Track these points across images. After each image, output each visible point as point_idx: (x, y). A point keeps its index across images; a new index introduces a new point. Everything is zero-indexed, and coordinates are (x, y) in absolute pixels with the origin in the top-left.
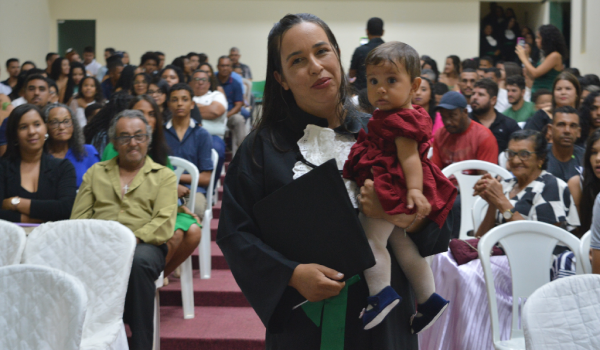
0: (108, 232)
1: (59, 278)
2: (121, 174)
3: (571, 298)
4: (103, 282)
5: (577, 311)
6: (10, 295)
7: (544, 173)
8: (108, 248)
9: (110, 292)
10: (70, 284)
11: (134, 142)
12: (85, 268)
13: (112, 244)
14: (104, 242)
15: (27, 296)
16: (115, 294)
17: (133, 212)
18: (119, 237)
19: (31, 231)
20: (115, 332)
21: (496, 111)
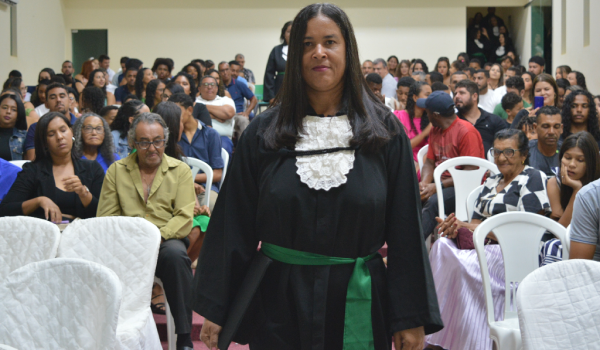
0: (135, 227)
1: (95, 270)
3: (560, 281)
4: (132, 274)
5: (565, 292)
6: (51, 286)
7: (527, 167)
8: (136, 242)
9: (138, 283)
13: (139, 238)
14: (131, 237)
15: (67, 287)
16: (143, 284)
17: (157, 216)
18: (145, 232)
20: (144, 318)
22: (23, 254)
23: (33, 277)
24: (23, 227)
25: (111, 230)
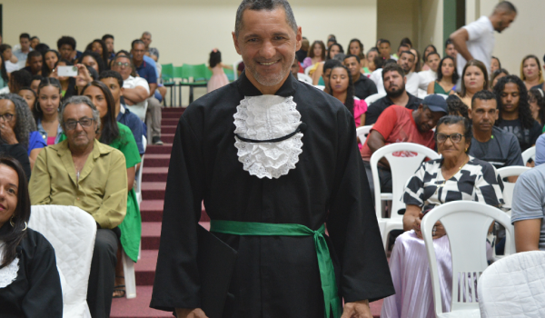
0: (69, 217)
4: (67, 265)
7: (470, 158)
8: (70, 232)
9: (74, 275)
11: (79, 127)
13: (73, 228)
14: (65, 226)
16: (79, 277)
18: (80, 221)
20: (81, 312)
21: (408, 94)
25: (44, 219)
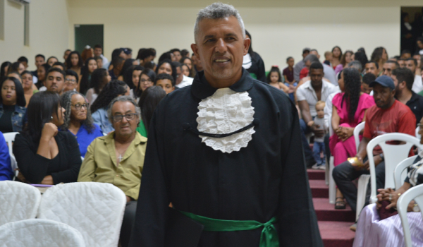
0: (105, 192)
2: (116, 147)
4: (100, 232)
6: (25, 243)
8: (105, 205)
9: (105, 240)
10: (72, 234)
11: (125, 120)
12: (87, 221)
13: (107, 201)
14: (101, 200)
16: (109, 241)
17: (125, 177)
18: (113, 196)
19: (45, 191)
22: (9, 213)
23: (9, 236)
24: (10, 190)
25: (84, 194)
